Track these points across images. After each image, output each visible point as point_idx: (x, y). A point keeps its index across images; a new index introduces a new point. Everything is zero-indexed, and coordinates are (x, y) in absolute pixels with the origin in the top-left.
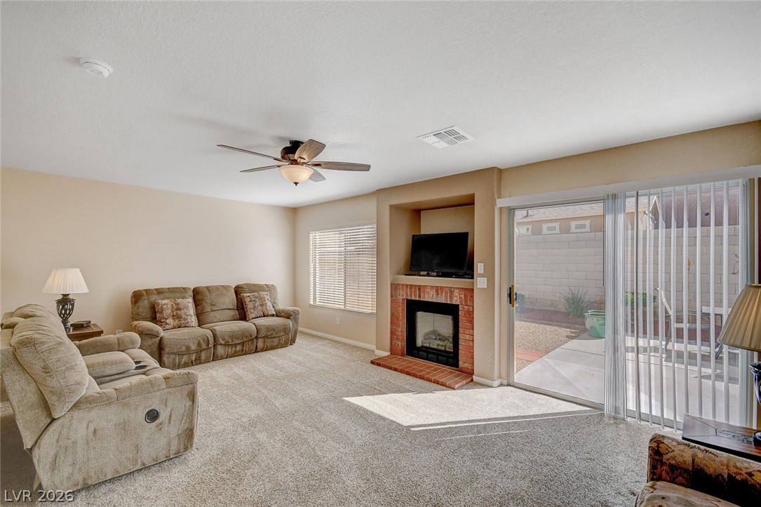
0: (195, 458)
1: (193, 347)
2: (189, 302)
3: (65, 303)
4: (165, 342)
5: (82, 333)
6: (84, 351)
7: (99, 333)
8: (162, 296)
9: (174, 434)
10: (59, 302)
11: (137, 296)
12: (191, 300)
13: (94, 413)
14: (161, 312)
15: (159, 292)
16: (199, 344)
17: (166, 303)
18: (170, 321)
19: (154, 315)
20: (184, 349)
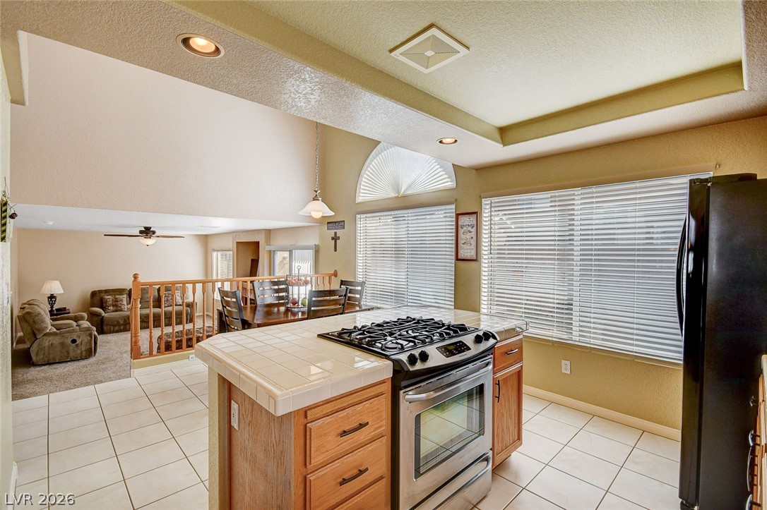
0: (92, 360)
1: (122, 322)
2: (124, 298)
3: (52, 298)
4: (104, 319)
5: (58, 313)
6: (53, 320)
7: (69, 313)
8: (107, 294)
9: (83, 349)
10: (49, 298)
11: (94, 294)
12: (125, 296)
13: (51, 338)
14: (106, 303)
15: (107, 292)
16: (125, 320)
17: (109, 298)
18: (111, 308)
19: (102, 305)
20: (115, 323)
